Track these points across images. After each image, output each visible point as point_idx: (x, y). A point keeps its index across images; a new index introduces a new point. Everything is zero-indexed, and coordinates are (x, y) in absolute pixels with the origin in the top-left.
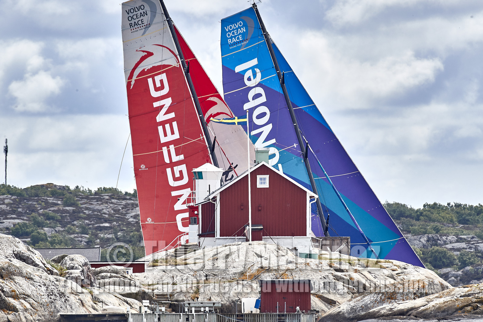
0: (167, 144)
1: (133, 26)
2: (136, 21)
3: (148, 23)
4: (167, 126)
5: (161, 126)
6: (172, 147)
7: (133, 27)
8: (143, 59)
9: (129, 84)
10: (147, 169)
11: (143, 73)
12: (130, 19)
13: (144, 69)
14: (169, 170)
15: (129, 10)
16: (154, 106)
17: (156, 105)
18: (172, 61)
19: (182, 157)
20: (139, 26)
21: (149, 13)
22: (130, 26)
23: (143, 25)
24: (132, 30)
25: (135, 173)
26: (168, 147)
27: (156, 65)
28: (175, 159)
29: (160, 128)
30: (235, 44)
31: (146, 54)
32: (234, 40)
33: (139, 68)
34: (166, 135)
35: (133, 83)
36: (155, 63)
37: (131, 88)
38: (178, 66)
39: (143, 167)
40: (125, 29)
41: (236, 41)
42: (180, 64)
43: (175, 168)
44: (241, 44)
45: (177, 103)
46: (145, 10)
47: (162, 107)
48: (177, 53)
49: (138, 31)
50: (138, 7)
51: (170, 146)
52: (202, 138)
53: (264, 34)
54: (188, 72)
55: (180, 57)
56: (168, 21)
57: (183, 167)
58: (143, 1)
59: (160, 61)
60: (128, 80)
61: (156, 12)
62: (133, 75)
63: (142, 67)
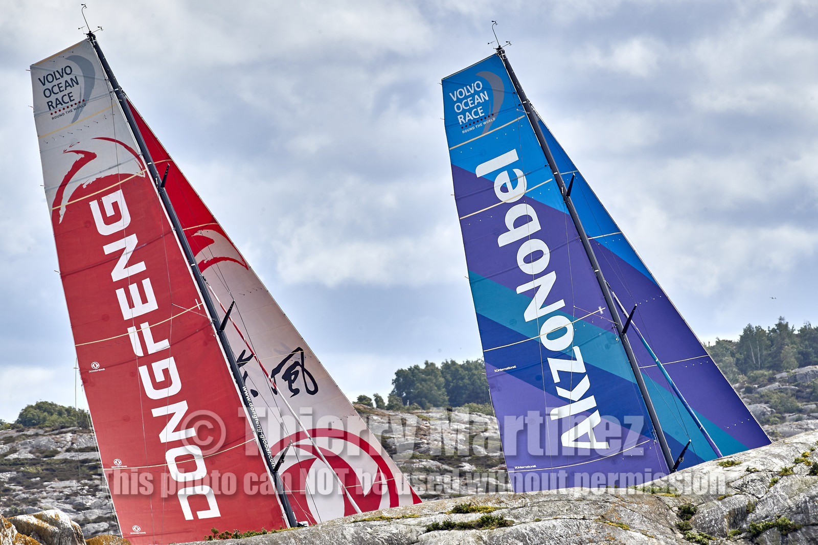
0: (137, 322)
1: (55, 106)
2: (59, 96)
3: (80, 99)
4: (133, 288)
5: (122, 290)
6: (145, 327)
7: (54, 108)
8: (77, 166)
9: (55, 215)
10: (104, 369)
11: (79, 192)
12: (48, 93)
13: (81, 185)
14: (143, 370)
15: (44, 77)
16: (106, 253)
17: (109, 249)
18: (133, 168)
19: (165, 344)
20: (65, 105)
21: (81, 80)
22: (49, 106)
23: (73, 103)
24: (54, 113)
25: (83, 379)
26: (138, 328)
27: (102, 175)
28: (153, 347)
29: (120, 293)
30: (472, 123)
31: (83, 156)
32: (468, 117)
33: (71, 183)
34: (131, 305)
35: (62, 212)
36: (100, 172)
37: (60, 222)
38: (144, 176)
39: (95, 366)
40: (39, 112)
41: (472, 119)
42: (146, 172)
43: (155, 365)
44: (483, 124)
45: (148, 244)
46: (74, 74)
47: (120, 253)
48: (139, 151)
49: (63, 114)
50: (60, 71)
51: (142, 325)
52: (198, 305)
53: (524, 104)
54: (163, 185)
55: (145, 158)
56: (116, 92)
57: (170, 363)
58: (69, 58)
59: (110, 168)
60: (53, 207)
61: (94, 78)
62: (62, 198)
63: (78, 180)
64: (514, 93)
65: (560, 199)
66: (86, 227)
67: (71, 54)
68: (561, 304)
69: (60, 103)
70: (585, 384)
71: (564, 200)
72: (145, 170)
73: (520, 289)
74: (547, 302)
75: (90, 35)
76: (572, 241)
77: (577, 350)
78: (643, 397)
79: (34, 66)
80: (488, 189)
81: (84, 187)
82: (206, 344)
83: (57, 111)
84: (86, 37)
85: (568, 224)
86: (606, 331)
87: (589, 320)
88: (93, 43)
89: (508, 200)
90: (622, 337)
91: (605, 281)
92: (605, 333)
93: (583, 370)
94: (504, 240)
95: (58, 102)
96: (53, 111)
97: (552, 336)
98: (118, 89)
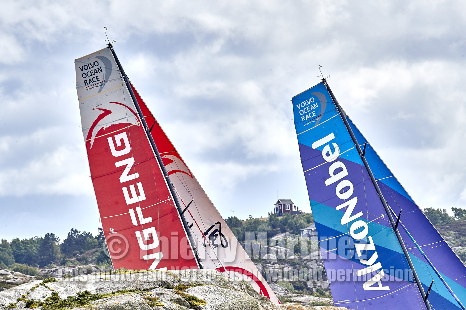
0: (134, 206)
1: (88, 83)
2: (91, 78)
3: (103, 80)
4: (132, 187)
5: (126, 188)
6: (138, 209)
7: (88, 84)
8: (101, 117)
9: (88, 144)
10: (117, 232)
11: (101, 132)
12: (84, 76)
13: (103, 128)
14: (138, 233)
15: (82, 66)
16: (117, 166)
17: (118, 164)
18: (133, 121)
19: (149, 220)
20: (94, 83)
21: (104, 70)
22: (85, 83)
23: (99, 82)
24: (88, 87)
26: (135, 209)
27: (115, 123)
28: (144, 221)
29: (125, 189)
30: (309, 121)
31: (104, 112)
32: (307, 117)
33: (97, 126)
34: (131, 197)
35: (92, 142)
36: (114, 121)
37: (91, 148)
38: (139, 125)
39: (112, 230)
40: (79, 86)
41: (309, 118)
42: (140, 123)
43: (144, 231)
44: (315, 120)
45: (141, 163)
46: (99, 66)
47: (124, 167)
48: (136, 112)
49: (93, 88)
50: (92, 64)
51: (137, 208)
52: (169, 199)
53: (338, 108)
54: (150, 132)
55: (140, 116)
56: (124, 78)
57: (152, 230)
58: (97, 57)
59: (119, 120)
60: (87, 140)
61: (111, 69)
62: (92, 135)
63: (101, 125)
64: (332, 102)
65: (359, 158)
66: (105, 151)
67: (99, 55)
68: (361, 214)
69: (91, 82)
70: (375, 256)
71: (361, 158)
72: (140, 122)
73: (339, 208)
74: (353, 214)
75: (110, 45)
76: (366, 180)
77: (370, 238)
78: (408, 261)
79: (77, 60)
80: (319, 155)
81: (104, 129)
82: (173, 221)
83: (90, 86)
84: (107, 46)
85: (363, 171)
86: (386, 227)
87: (376, 222)
88: (111, 50)
89: (330, 160)
90: (395, 230)
91: (385, 200)
92: (386, 228)
93: (374, 249)
94: (328, 182)
95: (91, 81)
96: (87, 86)
97: (357, 232)
98: (125, 76)
